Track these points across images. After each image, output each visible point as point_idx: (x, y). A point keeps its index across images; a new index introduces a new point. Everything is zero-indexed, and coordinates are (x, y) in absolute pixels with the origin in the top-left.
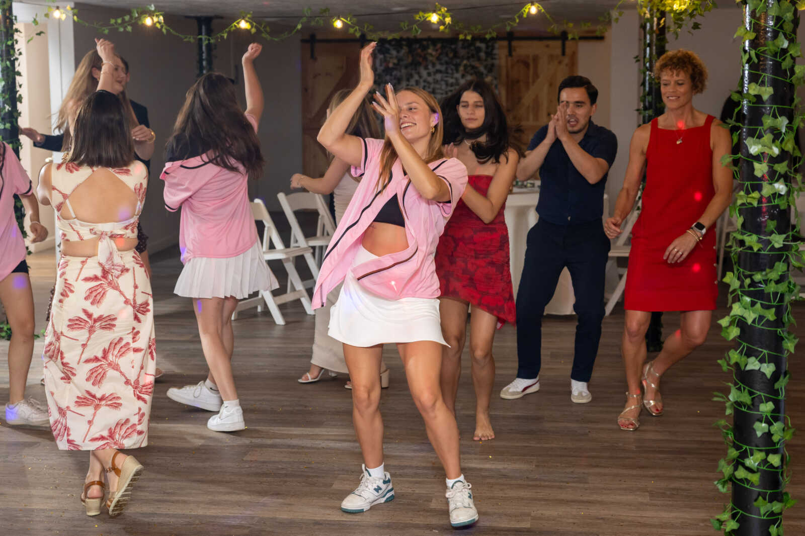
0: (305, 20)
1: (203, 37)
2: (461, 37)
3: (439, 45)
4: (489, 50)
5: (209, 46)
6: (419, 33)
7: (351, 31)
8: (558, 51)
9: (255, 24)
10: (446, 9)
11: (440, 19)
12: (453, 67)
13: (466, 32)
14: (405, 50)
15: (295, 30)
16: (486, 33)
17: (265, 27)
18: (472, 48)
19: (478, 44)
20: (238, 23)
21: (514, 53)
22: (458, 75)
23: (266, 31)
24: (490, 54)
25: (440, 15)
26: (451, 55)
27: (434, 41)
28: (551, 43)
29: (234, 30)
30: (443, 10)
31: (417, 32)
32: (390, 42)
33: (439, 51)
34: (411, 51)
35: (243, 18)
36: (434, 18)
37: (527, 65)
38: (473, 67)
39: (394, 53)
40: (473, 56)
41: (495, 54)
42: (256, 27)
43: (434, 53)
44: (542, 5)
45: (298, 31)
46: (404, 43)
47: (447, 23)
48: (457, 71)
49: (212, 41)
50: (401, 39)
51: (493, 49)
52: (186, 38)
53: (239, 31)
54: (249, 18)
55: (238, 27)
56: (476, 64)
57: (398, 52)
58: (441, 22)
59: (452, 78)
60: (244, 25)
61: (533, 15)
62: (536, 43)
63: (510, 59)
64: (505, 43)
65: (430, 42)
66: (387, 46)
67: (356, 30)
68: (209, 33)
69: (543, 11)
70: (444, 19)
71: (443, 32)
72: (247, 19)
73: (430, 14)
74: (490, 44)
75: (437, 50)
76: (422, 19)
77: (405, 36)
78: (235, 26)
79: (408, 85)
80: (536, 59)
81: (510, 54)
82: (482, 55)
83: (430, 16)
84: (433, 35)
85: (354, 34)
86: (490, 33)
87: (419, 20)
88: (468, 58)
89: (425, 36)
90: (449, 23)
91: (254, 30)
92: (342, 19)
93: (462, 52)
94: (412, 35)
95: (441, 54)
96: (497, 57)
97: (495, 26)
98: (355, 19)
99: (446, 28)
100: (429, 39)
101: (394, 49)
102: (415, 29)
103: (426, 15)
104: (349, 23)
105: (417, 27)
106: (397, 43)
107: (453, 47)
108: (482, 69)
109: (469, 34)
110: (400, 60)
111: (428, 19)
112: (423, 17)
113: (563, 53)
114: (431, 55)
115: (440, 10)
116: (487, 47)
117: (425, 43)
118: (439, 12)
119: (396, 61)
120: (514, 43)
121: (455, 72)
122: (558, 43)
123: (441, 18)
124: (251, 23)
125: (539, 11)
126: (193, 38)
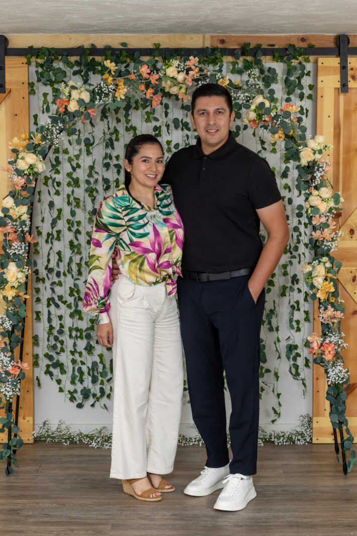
21: (352, 86)
64: (333, 62)
79: (108, 156)
81: (344, 87)
116: (289, 71)
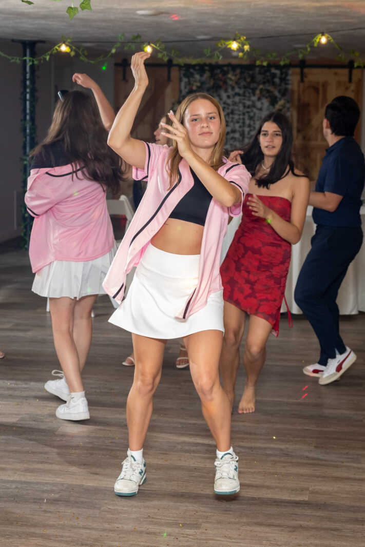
0: (118, 45)
1: (27, 58)
2: (258, 63)
3: (238, 71)
4: (284, 76)
5: (32, 67)
6: (221, 60)
7: (160, 55)
8: (345, 79)
9: (74, 48)
10: (245, 38)
11: (239, 47)
12: (250, 91)
13: (262, 58)
14: (207, 75)
15: (110, 54)
16: (280, 60)
17: (83, 50)
18: (268, 74)
19: (273, 71)
20: (59, 47)
21: (305, 79)
22: (254, 98)
23: (84, 54)
24: (283, 80)
25: (239, 43)
26: (249, 80)
27: (234, 67)
28: (339, 71)
29: (56, 53)
30: (242, 39)
31: (219, 58)
32: (193, 66)
33: (238, 77)
34: (212, 76)
35: (64, 42)
36: (234, 46)
37: (316, 90)
38: (268, 91)
39: (197, 77)
40: (268, 81)
41: (288, 80)
42: (75, 51)
43: (233, 78)
44: (331, 36)
45: (113, 55)
46: (207, 68)
47: (246, 50)
48: (254, 94)
49: (36, 62)
50: (205, 65)
51: (287, 75)
52: (13, 59)
53: (60, 54)
54: (69, 42)
55: (59, 50)
56: (271, 88)
57: (201, 76)
58: (240, 49)
59: (249, 100)
60: (64, 48)
61: (323, 45)
62: (325, 70)
63: (301, 85)
64: (298, 70)
65: (230, 68)
66: (192, 70)
67: (164, 55)
68: (33, 55)
69: (332, 41)
70: (243, 46)
71: (242, 58)
72: (67, 43)
73: (231, 42)
74: (284, 70)
75: (236, 75)
76: (224, 46)
77: (208, 61)
78: (57, 49)
80: (325, 85)
81: (302, 80)
82: (277, 80)
83: (230, 44)
84: (234, 62)
85: (162, 59)
86: (284, 60)
87: (220, 47)
88: (264, 83)
89: (226, 62)
90: (247, 51)
91: (73, 54)
92: (152, 45)
93: (259, 78)
94: (213, 61)
95: (239, 79)
96: (290, 82)
97: (288, 54)
98: (163, 46)
99: (244, 55)
100: (229, 65)
101: (198, 74)
102: (217, 54)
103: (227, 43)
104: (158, 48)
105: (218, 54)
106: (201, 68)
107: (251, 72)
108: (277, 93)
109: (265, 60)
110: (203, 83)
111: (229, 47)
112: (225, 44)
113: (350, 80)
114: (231, 79)
115: (240, 38)
116: (282, 74)
117: (225, 69)
118: (239, 41)
119: (199, 84)
120: (306, 70)
121: (252, 95)
122: (346, 71)
123: (240, 45)
124: (70, 47)
125: (329, 42)
126: (19, 60)
